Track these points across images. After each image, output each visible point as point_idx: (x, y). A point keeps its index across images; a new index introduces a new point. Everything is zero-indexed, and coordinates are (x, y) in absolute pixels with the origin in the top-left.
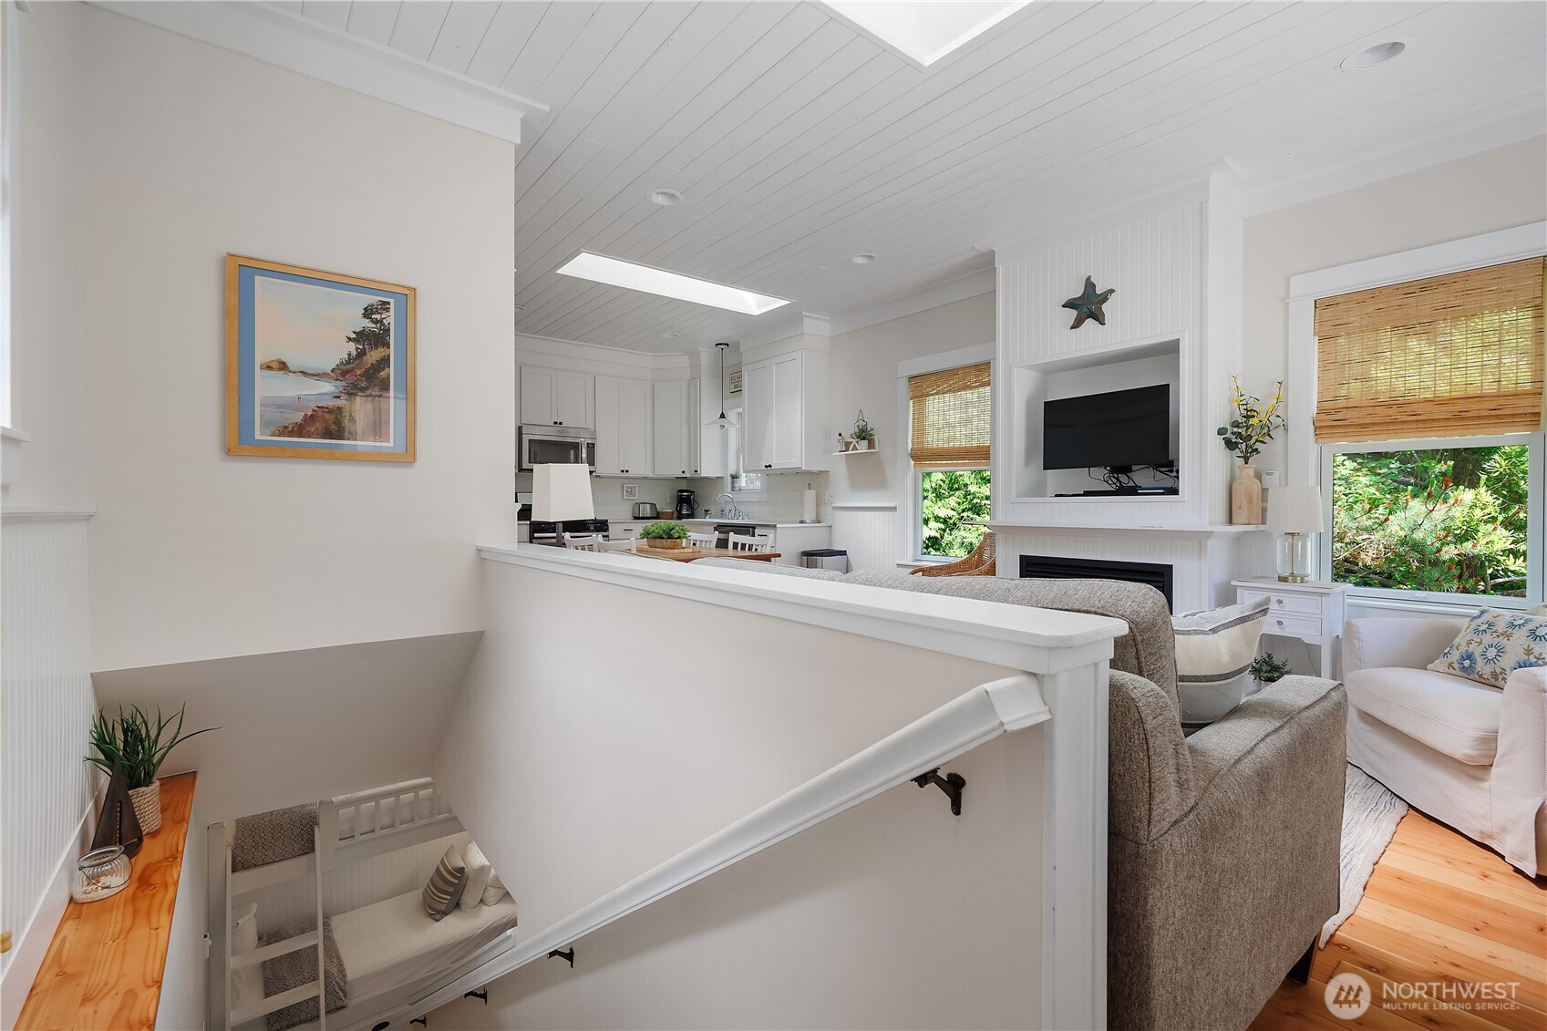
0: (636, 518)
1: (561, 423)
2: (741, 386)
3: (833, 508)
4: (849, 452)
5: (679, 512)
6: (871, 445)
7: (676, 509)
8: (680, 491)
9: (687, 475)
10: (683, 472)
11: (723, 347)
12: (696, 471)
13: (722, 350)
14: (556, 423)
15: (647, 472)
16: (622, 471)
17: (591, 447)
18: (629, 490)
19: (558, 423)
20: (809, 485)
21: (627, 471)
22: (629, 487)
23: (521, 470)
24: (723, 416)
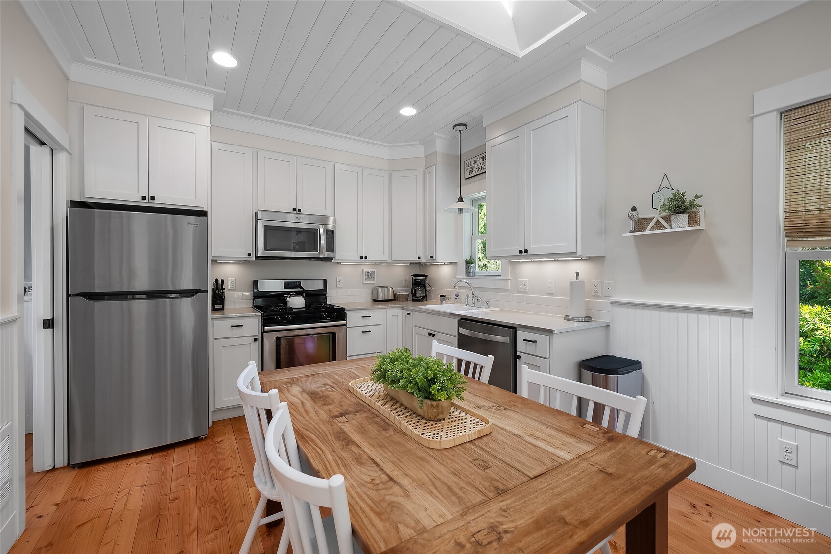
0: (376, 301)
1: (300, 210)
2: (485, 168)
3: (612, 303)
4: (647, 232)
5: (414, 295)
6: (693, 220)
7: (412, 293)
8: (416, 275)
9: (423, 260)
10: (419, 258)
11: (461, 128)
12: (432, 257)
13: (460, 131)
14: (294, 210)
15: (385, 258)
16: (362, 257)
17: (330, 234)
18: (370, 275)
19: (297, 210)
20: (577, 274)
21: (366, 257)
22: (367, 272)
23: (257, 258)
24: (461, 200)
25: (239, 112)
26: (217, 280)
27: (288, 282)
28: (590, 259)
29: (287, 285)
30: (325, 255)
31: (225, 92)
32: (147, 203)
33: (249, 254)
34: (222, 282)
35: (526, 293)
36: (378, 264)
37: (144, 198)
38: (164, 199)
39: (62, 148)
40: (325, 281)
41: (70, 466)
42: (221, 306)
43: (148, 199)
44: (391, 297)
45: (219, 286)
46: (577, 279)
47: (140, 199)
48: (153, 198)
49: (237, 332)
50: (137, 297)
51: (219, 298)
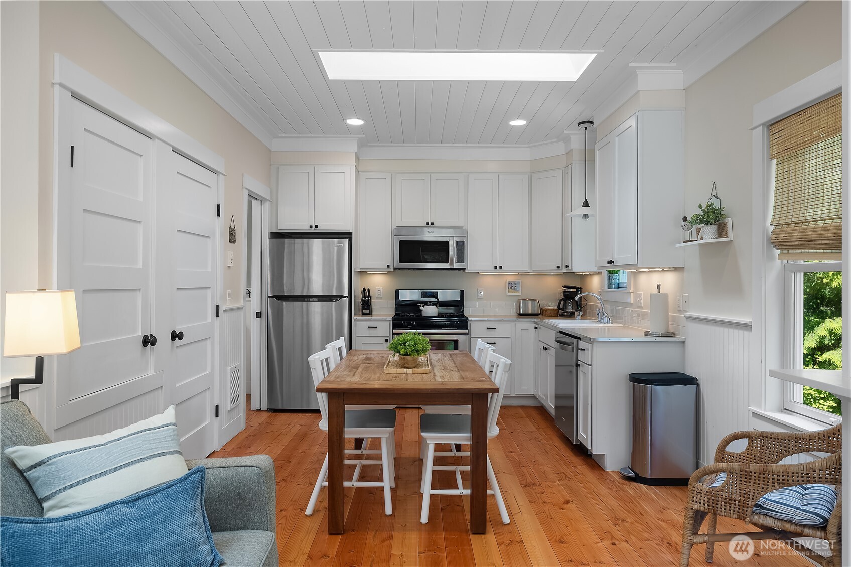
0: (521, 315)
1: (432, 224)
3: (688, 318)
4: (699, 242)
5: (563, 309)
6: (721, 231)
7: (560, 306)
8: (565, 287)
9: (571, 270)
10: (558, 267)
11: (586, 125)
12: (568, 266)
13: (586, 128)
14: (427, 224)
15: (525, 267)
16: (496, 268)
17: (460, 245)
18: (513, 286)
19: (430, 224)
20: (659, 286)
21: (501, 268)
22: (512, 283)
23: (395, 269)
24: (586, 204)
25: (381, 144)
26: (364, 289)
27: (426, 292)
28: (676, 269)
29: (425, 295)
30: (456, 266)
31: (364, 136)
32: (313, 231)
33: (388, 266)
34: (369, 290)
35: (641, 307)
36: (523, 274)
37: (311, 227)
38: (324, 227)
39: (267, 200)
40: (462, 292)
41: (269, 410)
42: (368, 311)
43: (314, 227)
44: (538, 311)
45: (366, 293)
46: (659, 292)
47: (308, 228)
48: (316, 227)
49: (373, 332)
50: (311, 299)
51: (366, 305)
